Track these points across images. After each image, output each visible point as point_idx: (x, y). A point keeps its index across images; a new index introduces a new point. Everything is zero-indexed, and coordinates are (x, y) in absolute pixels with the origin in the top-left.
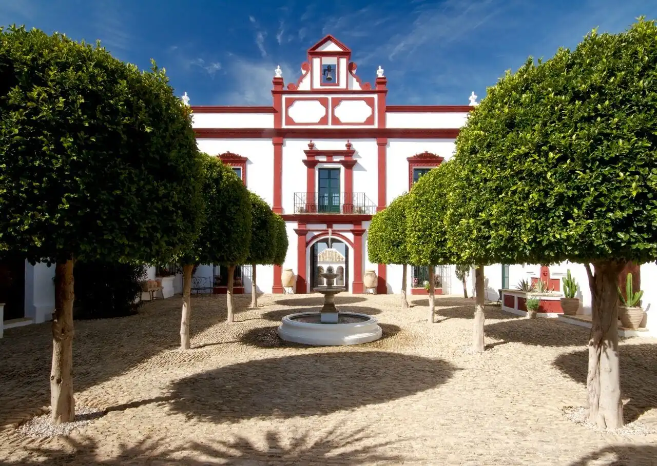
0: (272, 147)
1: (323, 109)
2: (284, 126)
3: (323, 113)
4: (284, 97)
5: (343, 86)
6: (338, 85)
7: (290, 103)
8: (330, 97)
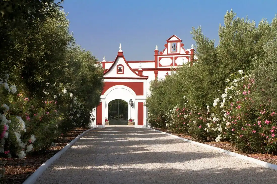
0: (154, 75)
1: (172, 60)
2: (159, 67)
3: (172, 62)
4: (158, 57)
5: (178, 52)
6: (177, 52)
7: (160, 59)
8: (174, 56)
